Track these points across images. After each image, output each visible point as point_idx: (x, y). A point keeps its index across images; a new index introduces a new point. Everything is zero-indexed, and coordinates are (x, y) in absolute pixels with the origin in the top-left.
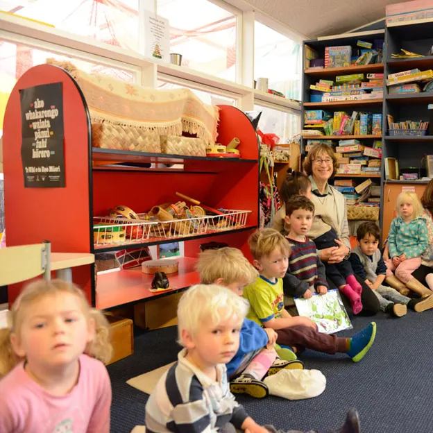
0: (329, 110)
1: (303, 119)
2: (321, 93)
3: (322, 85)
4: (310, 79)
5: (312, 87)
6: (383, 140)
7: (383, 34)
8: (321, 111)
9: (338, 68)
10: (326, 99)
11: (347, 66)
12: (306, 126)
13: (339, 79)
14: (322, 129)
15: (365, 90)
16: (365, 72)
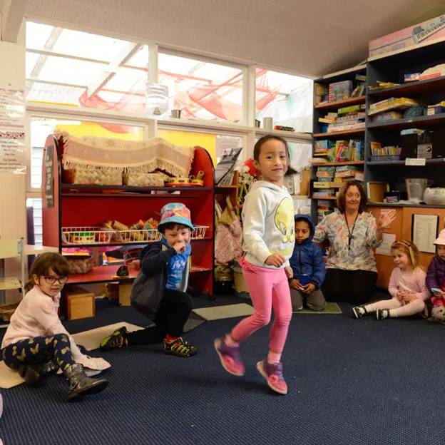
0: (333, 139)
1: (314, 148)
2: (327, 125)
3: (329, 118)
4: (319, 112)
5: (321, 120)
6: (365, 166)
7: (365, 69)
8: (326, 141)
9: (339, 101)
10: (330, 130)
11: (346, 99)
12: (316, 155)
13: (340, 111)
14: (326, 157)
15: (359, 120)
16: (361, 102)
